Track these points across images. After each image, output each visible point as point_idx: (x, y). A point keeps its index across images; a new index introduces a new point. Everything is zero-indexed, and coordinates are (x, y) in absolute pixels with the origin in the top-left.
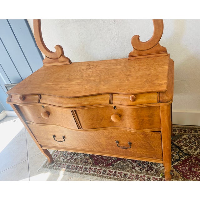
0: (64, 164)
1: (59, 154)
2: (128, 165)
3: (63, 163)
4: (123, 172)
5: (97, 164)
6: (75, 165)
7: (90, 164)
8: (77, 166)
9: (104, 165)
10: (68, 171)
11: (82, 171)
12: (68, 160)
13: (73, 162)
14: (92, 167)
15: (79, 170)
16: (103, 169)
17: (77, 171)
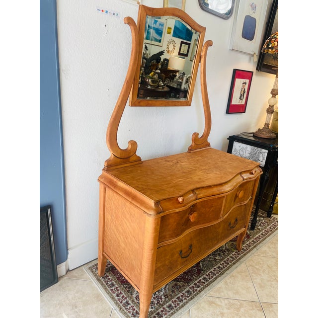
0: (162, 309)
1: (136, 309)
2: (210, 261)
3: (159, 311)
4: (215, 267)
5: (191, 280)
6: (173, 300)
7: (184, 286)
8: (178, 298)
9: (196, 275)
10: (177, 310)
11: (188, 297)
12: (158, 303)
13: (167, 299)
14: (191, 286)
15: (185, 299)
16: (201, 278)
17: (184, 301)
